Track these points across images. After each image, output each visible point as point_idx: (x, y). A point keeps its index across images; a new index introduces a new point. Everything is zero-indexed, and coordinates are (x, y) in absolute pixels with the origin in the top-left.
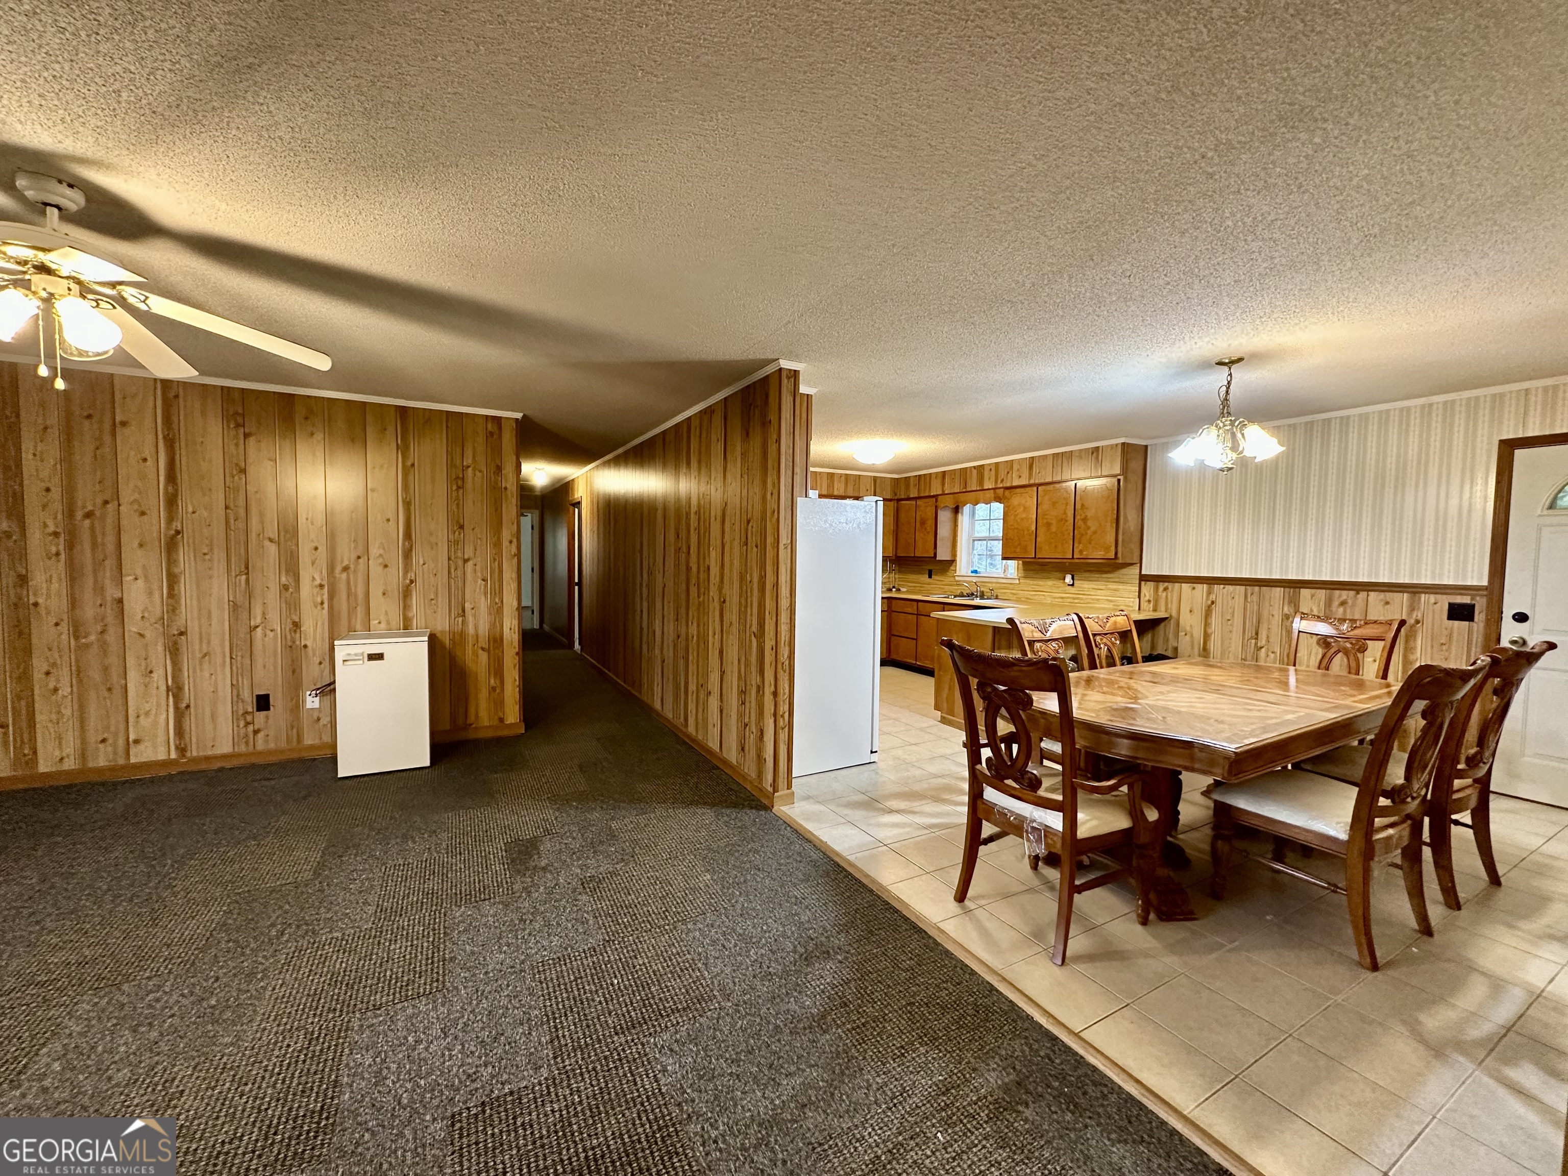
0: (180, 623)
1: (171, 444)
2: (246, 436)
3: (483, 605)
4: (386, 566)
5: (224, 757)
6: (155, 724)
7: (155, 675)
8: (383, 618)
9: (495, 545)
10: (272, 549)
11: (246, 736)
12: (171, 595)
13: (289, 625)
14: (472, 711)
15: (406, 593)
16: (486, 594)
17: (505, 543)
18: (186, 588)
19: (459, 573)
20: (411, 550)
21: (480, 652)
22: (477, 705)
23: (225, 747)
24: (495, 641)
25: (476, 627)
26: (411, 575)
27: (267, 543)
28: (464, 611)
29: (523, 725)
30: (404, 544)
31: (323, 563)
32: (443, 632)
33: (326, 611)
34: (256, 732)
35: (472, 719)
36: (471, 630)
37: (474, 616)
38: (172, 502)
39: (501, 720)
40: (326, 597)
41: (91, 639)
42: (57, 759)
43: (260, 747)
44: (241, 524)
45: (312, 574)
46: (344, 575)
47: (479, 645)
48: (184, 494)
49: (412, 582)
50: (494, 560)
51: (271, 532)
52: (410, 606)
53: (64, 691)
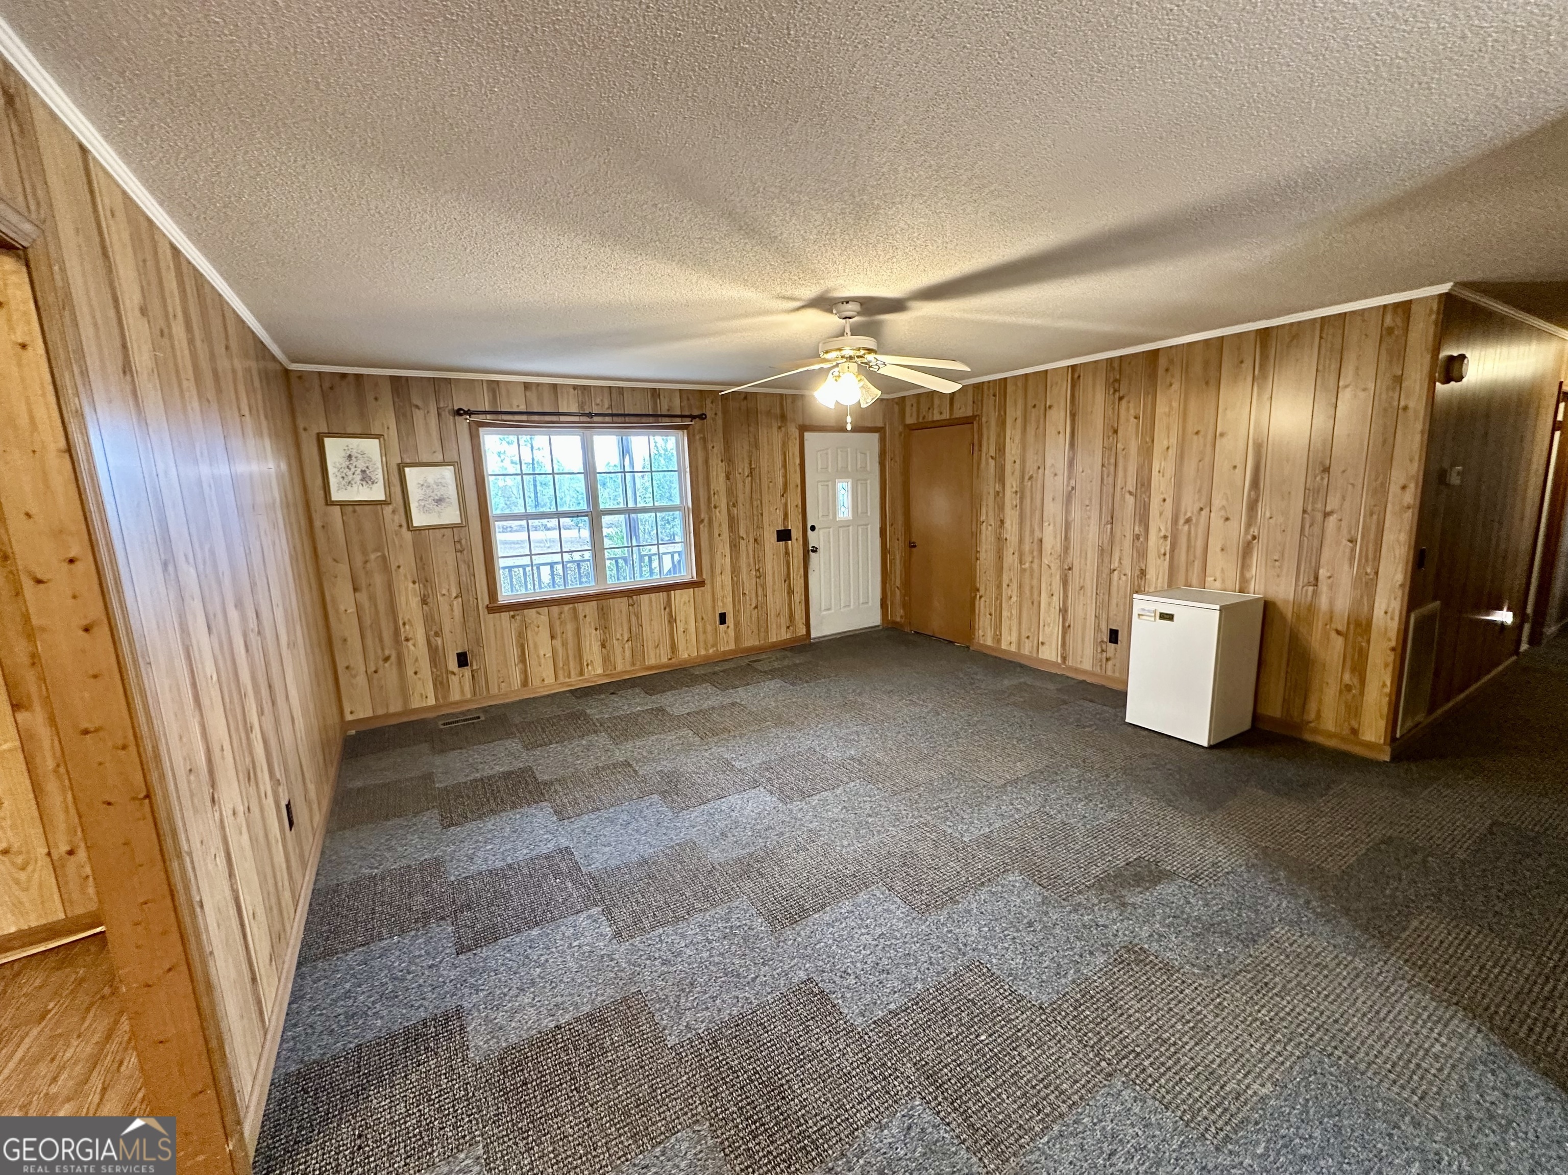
0: (1069, 560)
1: (1073, 416)
2: (1121, 399)
3: (1346, 576)
4: (1227, 519)
5: (1085, 672)
6: (1052, 632)
7: (1054, 598)
8: (1218, 574)
9: (1375, 491)
10: (1130, 500)
11: (1101, 661)
12: (1066, 538)
13: (1138, 572)
14: (1313, 706)
15: (1247, 551)
16: (1352, 559)
17: (1394, 489)
18: (1074, 532)
19: (1316, 529)
20: (1257, 501)
21: (1333, 635)
22: (1320, 701)
23: (1087, 665)
24: (1358, 624)
25: (1331, 603)
26: (1254, 531)
27: (1127, 496)
28: (1316, 578)
29: (1388, 749)
30: (1249, 495)
31: (1168, 514)
32: (1286, 601)
33: (1167, 563)
34: (1108, 660)
35: (1312, 716)
36: (1323, 602)
37: (1331, 587)
38: (1071, 464)
39: (1354, 732)
40: (1168, 548)
41: (1027, 565)
42: (1009, 642)
43: (1109, 673)
44: (1111, 479)
45: (1159, 525)
46: (1186, 527)
47: (1334, 626)
48: (1079, 456)
49: (1254, 538)
50: (1371, 514)
51: (1131, 486)
52: (1250, 566)
53: (1014, 599)
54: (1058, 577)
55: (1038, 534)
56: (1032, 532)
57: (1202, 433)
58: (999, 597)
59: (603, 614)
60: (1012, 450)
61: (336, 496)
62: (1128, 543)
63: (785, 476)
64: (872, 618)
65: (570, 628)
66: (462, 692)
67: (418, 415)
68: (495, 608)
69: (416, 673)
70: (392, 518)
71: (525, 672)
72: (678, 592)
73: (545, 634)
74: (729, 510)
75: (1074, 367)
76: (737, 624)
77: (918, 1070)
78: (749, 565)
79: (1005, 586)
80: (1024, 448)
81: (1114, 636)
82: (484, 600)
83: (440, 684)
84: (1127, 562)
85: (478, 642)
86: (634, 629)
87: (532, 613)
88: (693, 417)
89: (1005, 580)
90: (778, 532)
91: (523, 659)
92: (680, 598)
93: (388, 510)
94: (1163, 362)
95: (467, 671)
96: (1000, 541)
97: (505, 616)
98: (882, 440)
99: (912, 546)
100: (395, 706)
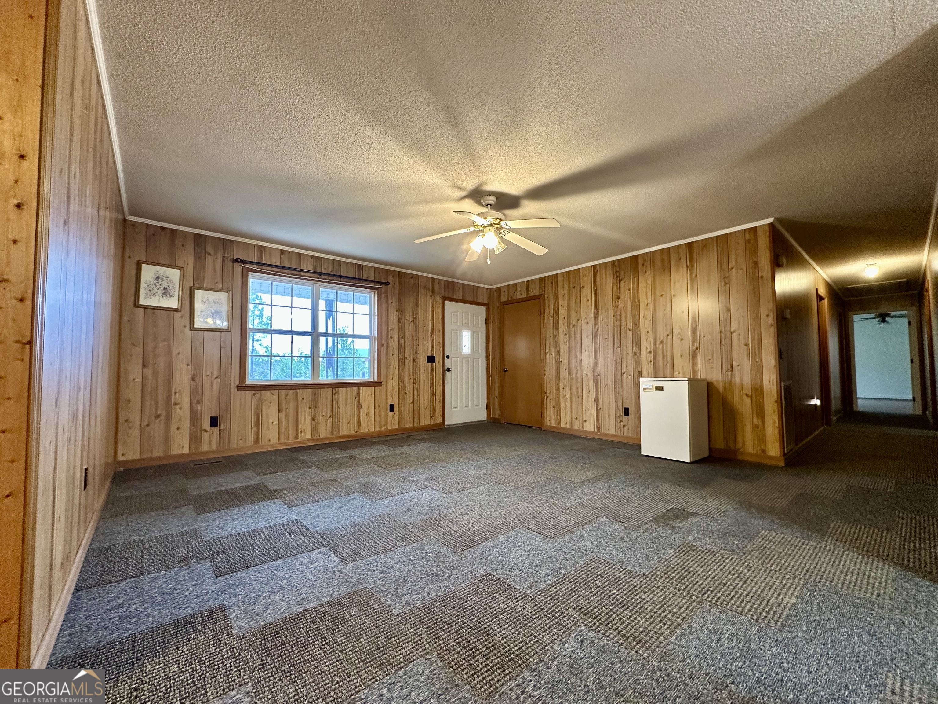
0: (598, 370)
1: (596, 291)
2: (620, 281)
3: (746, 364)
4: (682, 339)
5: (612, 435)
6: (590, 414)
7: (591, 393)
8: (681, 370)
9: (754, 319)
10: (630, 333)
11: (620, 427)
12: (596, 358)
13: (637, 373)
14: (740, 439)
15: (694, 356)
16: (748, 355)
17: (763, 316)
18: (600, 354)
19: (728, 341)
20: (696, 328)
21: (745, 397)
22: (744, 436)
23: (612, 431)
24: (757, 390)
25: (741, 379)
26: (696, 344)
27: (628, 331)
28: (732, 367)
29: (783, 459)
30: (692, 325)
31: (651, 339)
32: (717, 381)
33: (652, 366)
34: (624, 426)
35: (740, 445)
36: (737, 380)
37: (740, 371)
38: (596, 316)
39: (764, 451)
40: (652, 358)
41: (574, 375)
42: (565, 423)
43: (625, 434)
44: (618, 323)
45: (646, 345)
46: (661, 346)
47: (744, 392)
48: (600, 313)
49: (697, 348)
50: (754, 330)
51: (629, 326)
52: (696, 364)
53: (567, 396)
54: (592, 381)
55: (579, 357)
56: (576, 356)
57: (664, 296)
58: (558, 396)
59: (315, 399)
60: (563, 312)
61: (142, 302)
62: (630, 357)
63: (433, 325)
64: (481, 415)
65: (292, 405)
66: (210, 444)
67: (209, 260)
68: (242, 387)
69: (178, 429)
70: (180, 320)
71: (257, 434)
72: (364, 388)
73: (274, 409)
74: (399, 341)
75: (594, 266)
76: (400, 412)
77: (577, 611)
78: (410, 376)
79: (561, 389)
80: (569, 310)
81: (626, 412)
82: (236, 381)
83: (195, 439)
84: (630, 368)
85: (228, 409)
86: (334, 409)
87: (267, 393)
88: (381, 283)
89: (562, 385)
90: (428, 356)
91: (257, 423)
92: (366, 392)
93: (178, 315)
94: (641, 261)
95: (216, 430)
96: (558, 363)
97: (249, 393)
98: (487, 311)
99: (505, 371)
100: (158, 452)
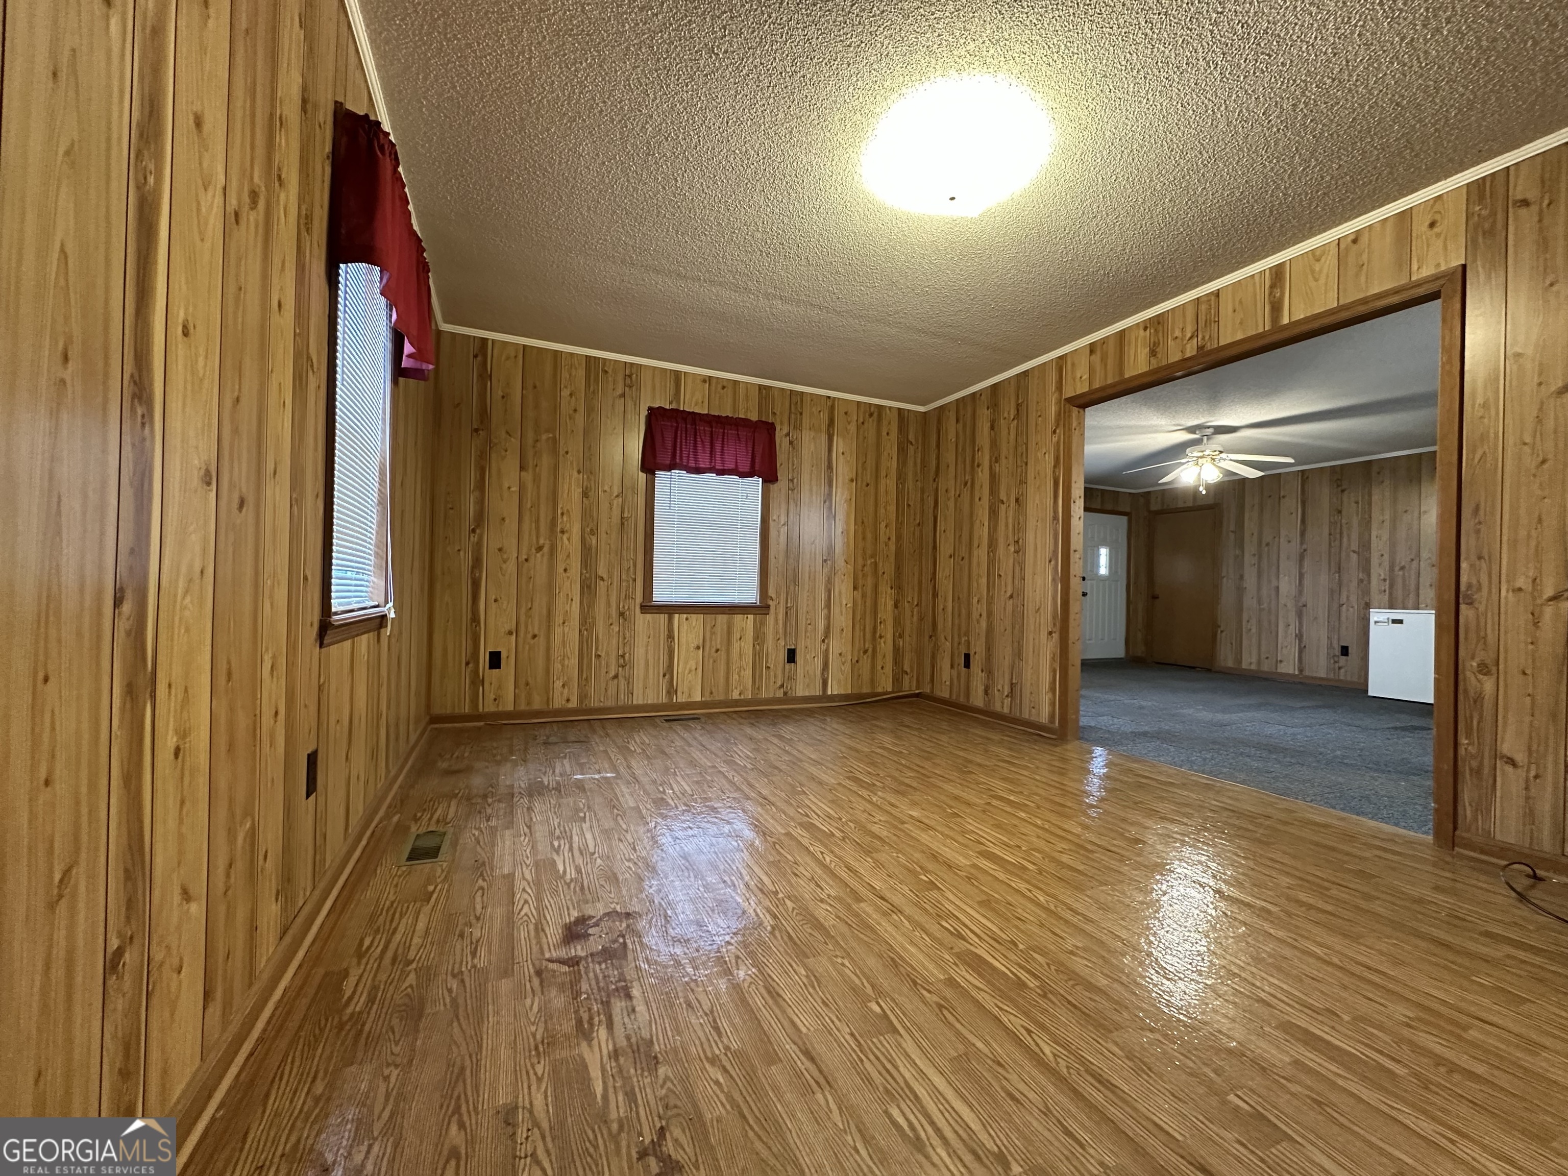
0: (1303, 600)
1: (1304, 503)
2: (1343, 491)
5: (1321, 678)
6: (1289, 652)
7: (1290, 627)
10: (1354, 557)
11: (1334, 669)
12: (1300, 584)
13: (1363, 605)
18: (1307, 581)
23: (1322, 674)
27: (1352, 554)
31: (1386, 564)
33: (1387, 596)
34: (1340, 668)
38: (1303, 533)
40: (1387, 586)
41: (1265, 605)
42: (1249, 662)
43: (1342, 678)
44: (1337, 543)
45: (1379, 572)
46: (1401, 573)
48: (1309, 529)
51: (1354, 546)
53: (1253, 631)
54: (1293, 612)
55: (1274, 583)
56: (1269, 581)
57: (1409, 512)
58: (1239, 631)
60: (1250, 525)
62: (1354, 585)
64: (1119, 651)
75: (1303, 471)
79: (1244, 622)
80: (1261, 524)
81: (1345, 651)
84: (1353, 598)
89: (1245, 617)
94: (1375, 469)
96: (1240, 591)
98: (1130, 522)
99: (1155, 597)
